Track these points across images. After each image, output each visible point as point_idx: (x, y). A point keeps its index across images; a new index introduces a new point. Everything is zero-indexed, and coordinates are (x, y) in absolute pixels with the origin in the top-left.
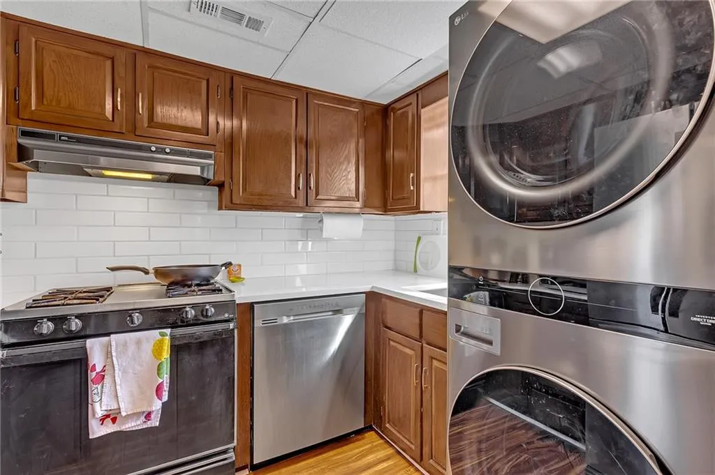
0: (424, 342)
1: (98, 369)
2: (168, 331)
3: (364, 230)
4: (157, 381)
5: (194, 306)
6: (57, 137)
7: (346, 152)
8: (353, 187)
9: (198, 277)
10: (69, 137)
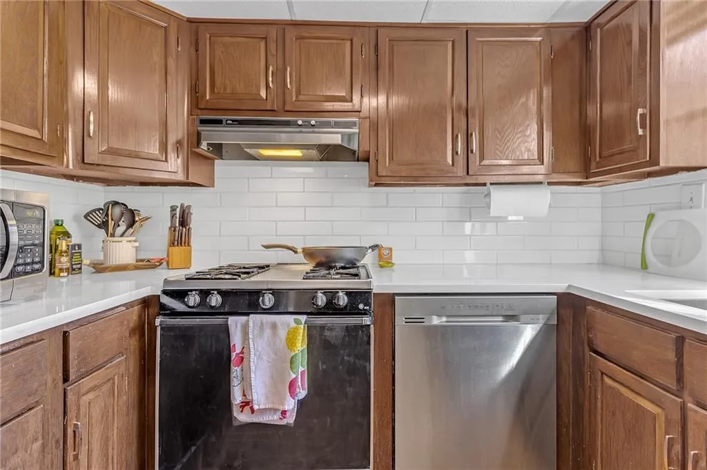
0: (687, 398)
1: (238, 350)
2: (303, 318)
3: (550, 207)
4: (290, 376)
5: (326, 292)
6: (224, 122)
7: (523, 99)
8: (534, 146)
9: (341, 259)
10: (233, 121)
